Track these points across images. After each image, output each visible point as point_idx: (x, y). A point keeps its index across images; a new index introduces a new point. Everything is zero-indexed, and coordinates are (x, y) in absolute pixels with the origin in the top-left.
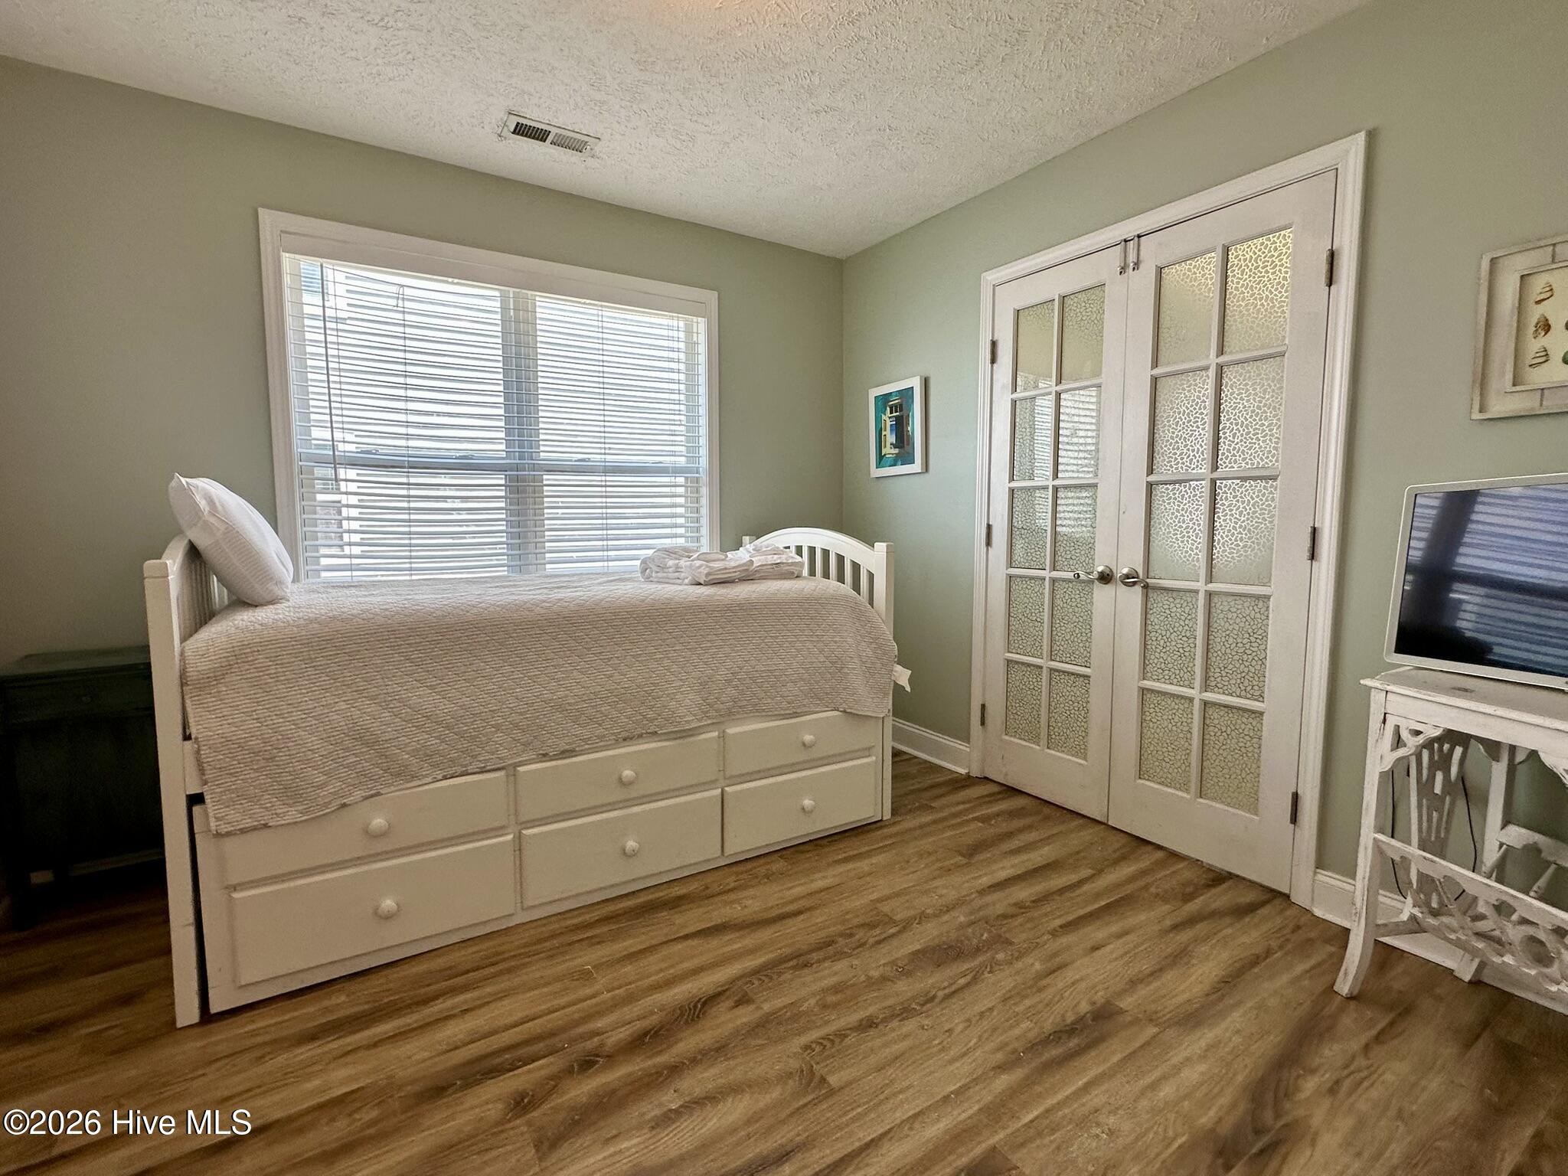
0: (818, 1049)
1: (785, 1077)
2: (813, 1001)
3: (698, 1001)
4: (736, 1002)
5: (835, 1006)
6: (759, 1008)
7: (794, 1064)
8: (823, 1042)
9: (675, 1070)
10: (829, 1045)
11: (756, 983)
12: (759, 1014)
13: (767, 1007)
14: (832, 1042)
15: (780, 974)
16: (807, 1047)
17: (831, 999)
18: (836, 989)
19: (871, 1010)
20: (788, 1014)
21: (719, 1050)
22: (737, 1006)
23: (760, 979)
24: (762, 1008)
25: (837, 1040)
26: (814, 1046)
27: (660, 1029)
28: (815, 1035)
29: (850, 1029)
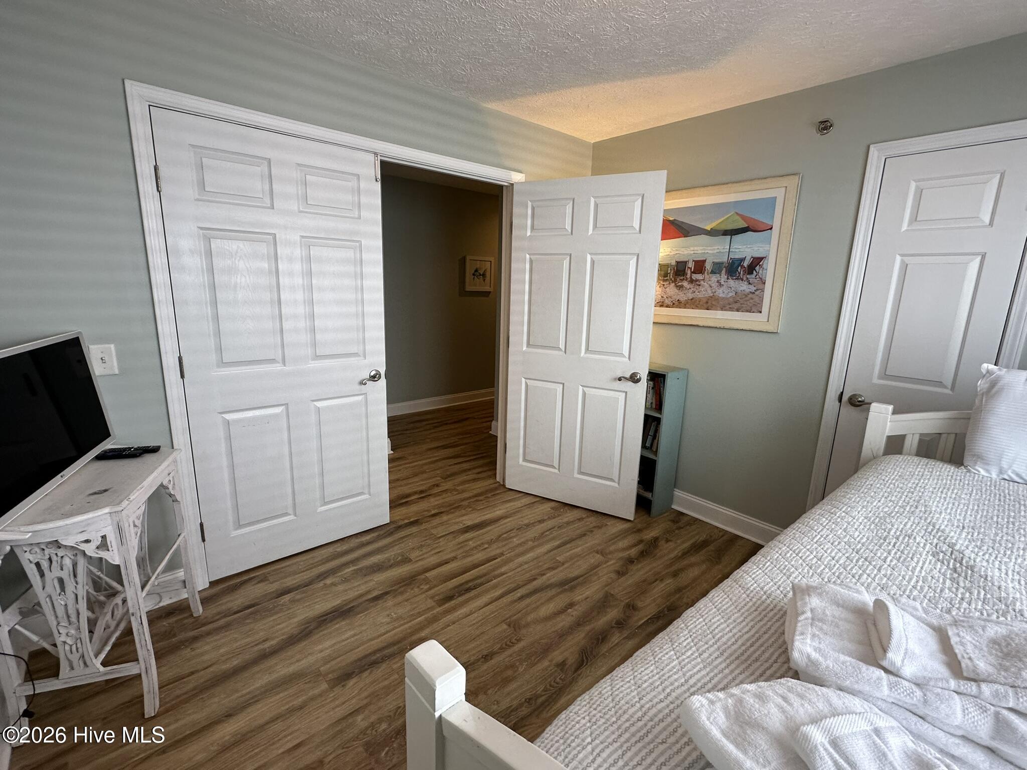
0: (513, 640)
1: (527, 625)
2: (521, 670)
3: (587, 662)
4: (566, 664)
5: (507, 668)
6: (551, 661)
7: (524, 631)
8: (511, 644)
9: (579, 623)
10: (508, 643)
11: (558, 680)
12: (550, 658)
13: (546, 663)
14: (506, 645)
15: (545, 690)
16: (519, 640)
17: (509, 672)
18: (507, 681)
19: (485, 667)
20: (533, 659)
21: (562, 635)
22: (564, 661)
23: (557, 683)
24: (549, 661)
25: (504, 646)
26: (516, 642)
27: (597, 644)
28: (517, 648)
29: (499, 653)
